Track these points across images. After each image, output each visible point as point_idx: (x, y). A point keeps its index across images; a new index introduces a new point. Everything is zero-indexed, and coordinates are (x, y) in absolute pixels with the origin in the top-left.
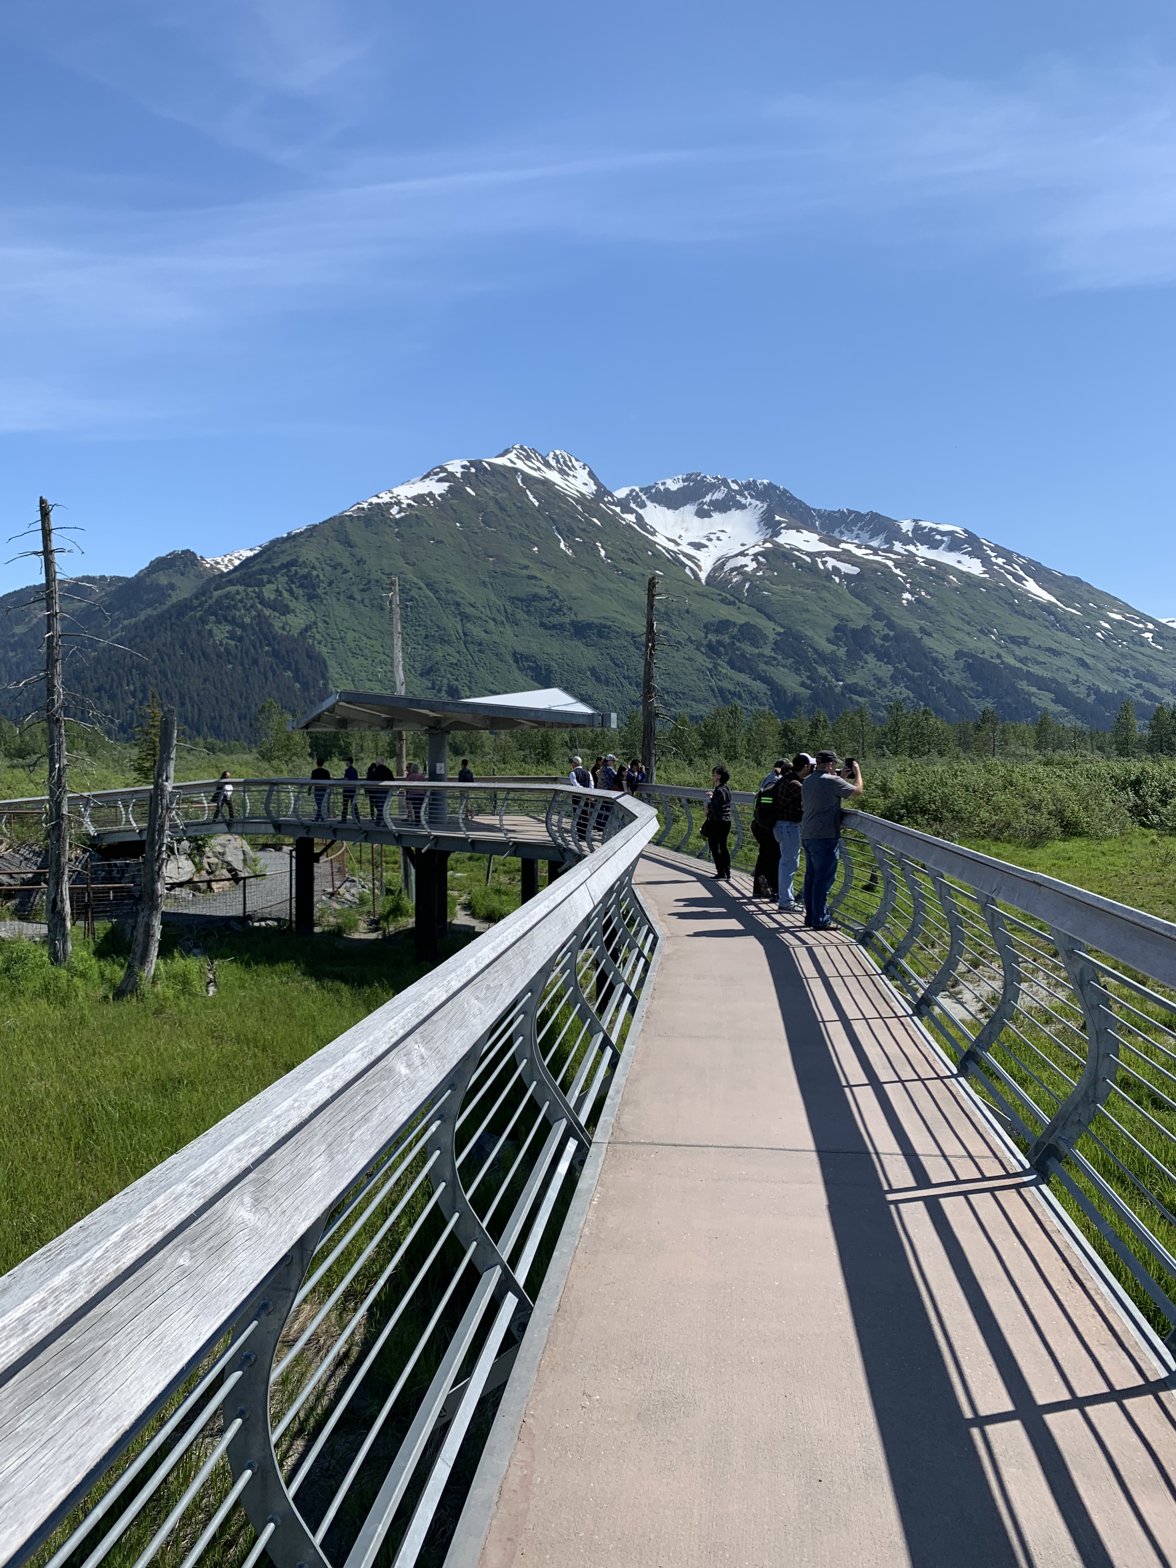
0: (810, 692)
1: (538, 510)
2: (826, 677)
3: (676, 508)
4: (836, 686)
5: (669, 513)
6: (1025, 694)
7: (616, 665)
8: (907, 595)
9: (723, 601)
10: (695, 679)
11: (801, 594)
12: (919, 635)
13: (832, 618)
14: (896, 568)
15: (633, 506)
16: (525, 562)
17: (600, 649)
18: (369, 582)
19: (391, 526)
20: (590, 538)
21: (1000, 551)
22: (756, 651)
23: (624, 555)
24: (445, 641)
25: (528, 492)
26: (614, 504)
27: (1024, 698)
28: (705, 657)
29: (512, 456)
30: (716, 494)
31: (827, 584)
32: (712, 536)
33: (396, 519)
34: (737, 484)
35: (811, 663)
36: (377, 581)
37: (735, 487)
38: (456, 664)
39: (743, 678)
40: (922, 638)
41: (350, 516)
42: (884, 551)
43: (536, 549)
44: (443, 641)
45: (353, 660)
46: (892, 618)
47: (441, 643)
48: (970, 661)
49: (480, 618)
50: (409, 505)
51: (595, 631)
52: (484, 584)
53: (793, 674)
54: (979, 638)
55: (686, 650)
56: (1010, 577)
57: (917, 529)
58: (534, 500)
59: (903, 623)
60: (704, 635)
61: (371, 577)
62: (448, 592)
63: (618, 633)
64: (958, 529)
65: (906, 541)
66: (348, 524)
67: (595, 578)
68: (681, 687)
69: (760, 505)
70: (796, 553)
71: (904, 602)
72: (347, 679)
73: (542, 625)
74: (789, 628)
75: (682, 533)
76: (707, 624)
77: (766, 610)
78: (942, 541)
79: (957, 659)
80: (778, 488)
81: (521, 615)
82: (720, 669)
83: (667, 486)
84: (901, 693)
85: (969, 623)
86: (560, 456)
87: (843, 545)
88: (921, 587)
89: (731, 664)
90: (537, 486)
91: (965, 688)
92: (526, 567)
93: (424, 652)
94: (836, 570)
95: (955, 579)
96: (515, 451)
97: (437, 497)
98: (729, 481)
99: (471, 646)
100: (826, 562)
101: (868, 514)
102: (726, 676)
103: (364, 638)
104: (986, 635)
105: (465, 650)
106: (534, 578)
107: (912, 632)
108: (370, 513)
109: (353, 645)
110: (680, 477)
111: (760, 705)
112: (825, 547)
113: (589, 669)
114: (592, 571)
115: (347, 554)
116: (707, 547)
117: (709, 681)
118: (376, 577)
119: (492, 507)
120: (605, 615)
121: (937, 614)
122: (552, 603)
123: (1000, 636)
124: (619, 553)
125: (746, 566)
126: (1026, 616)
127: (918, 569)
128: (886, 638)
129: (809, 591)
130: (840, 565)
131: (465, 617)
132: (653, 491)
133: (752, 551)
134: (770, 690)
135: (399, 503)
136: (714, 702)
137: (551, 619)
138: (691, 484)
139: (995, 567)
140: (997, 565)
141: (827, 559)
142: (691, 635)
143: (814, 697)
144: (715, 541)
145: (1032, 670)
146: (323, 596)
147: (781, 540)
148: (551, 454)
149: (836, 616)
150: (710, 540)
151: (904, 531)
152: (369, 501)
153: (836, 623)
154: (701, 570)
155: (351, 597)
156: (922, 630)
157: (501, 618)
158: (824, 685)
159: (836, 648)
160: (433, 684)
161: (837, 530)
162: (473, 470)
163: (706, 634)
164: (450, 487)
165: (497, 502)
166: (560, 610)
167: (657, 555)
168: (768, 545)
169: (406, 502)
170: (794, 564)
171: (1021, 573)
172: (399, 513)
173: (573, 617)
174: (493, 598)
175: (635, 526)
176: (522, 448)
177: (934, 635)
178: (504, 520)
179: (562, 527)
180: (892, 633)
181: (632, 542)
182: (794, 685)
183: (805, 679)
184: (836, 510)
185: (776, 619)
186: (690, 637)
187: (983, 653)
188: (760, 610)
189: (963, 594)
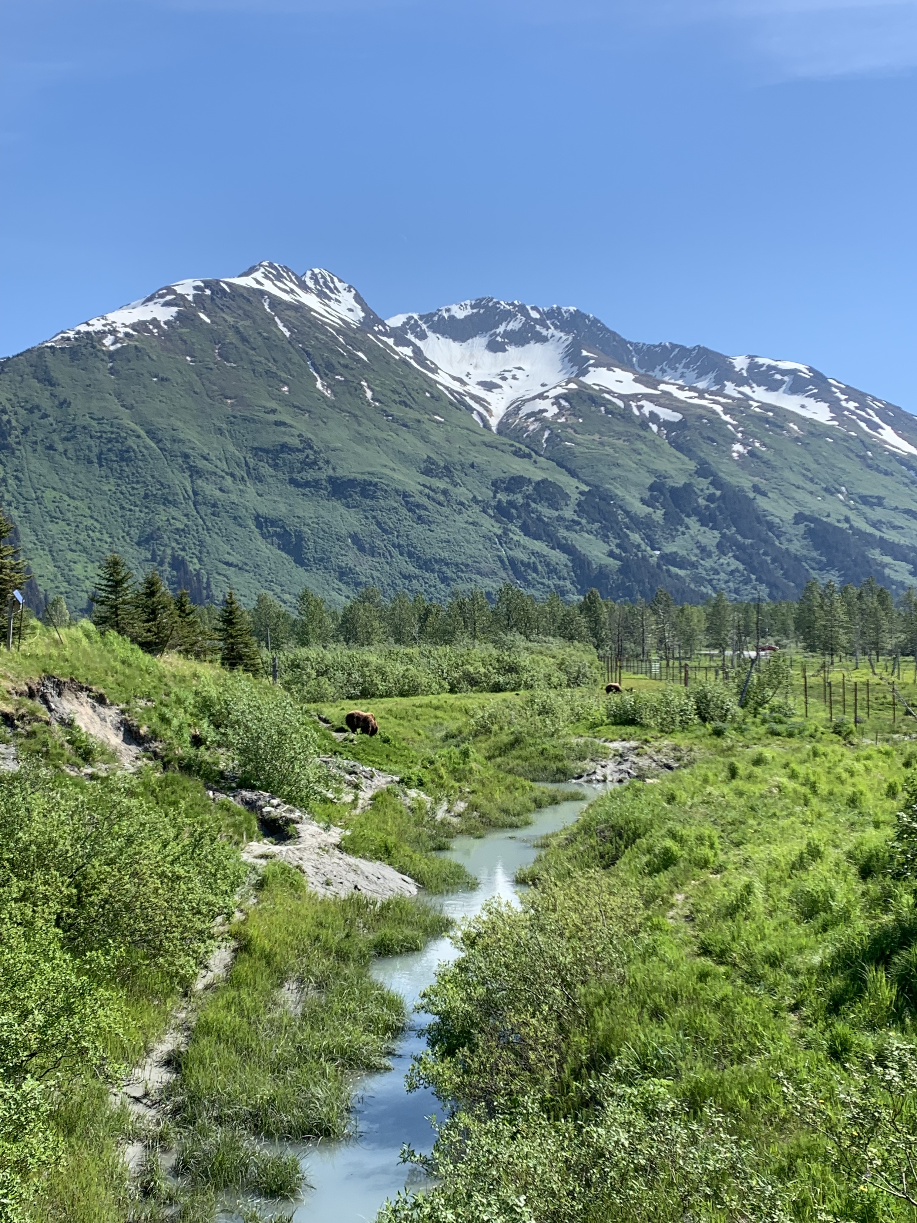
0: (619, 563)
1: (290, 341)
2: (639, 546)
3: (463, 340)
4: (651, 556)
5: (455, 346)
6: (878, 564)
7: (384, 531)
8: (737, 447)
9: (517, 453)
10: (481, 547)
11: (612, 446)
12: (751, 495)
13: (647, 475)
14: (726, 414)
15: (411, 337)
16: (273, 405)
17: (365, 511)
18: (75, 428)
19: (102, 360)
20: (354, 376)
21: (852, 393)
22: (556, 514)
23: (396, 397)
24: (170, 502)
25: (277, 319)
26: (385, 334)
27: (876, 571)
28: (493, 521)
29: (258, 275)
30: (512, 323)
31: (642, 433)
32: (507, 375)
33: (110, 351)
34: (538, 311)
35: (621, 529)
36: (84, 428)
37: (535, 315)
38: (183, 530)
39: (539, 546)
40: (754, 499)
41: (52, 347)
42: (712, 393)
43: (286, 389)
44: (166, 502)
45: (51, 526)
46: (721, 474)
47: (164, 504)
48: (812, 525)
49: (215, 474)
50: (127, 334)
51: (358, 490)
52: (220, 431)
53: (602, 543)
54: (823, 498)
55: (470, 513)
56: (863, 425)
57: (753, 367)
58: (284, 330)
59: (733, 481)
60: (492, 495)
61: (76, 422)
62: (174, 441)
63: (386, 491)
64: (802, 367)
65: (740, 381)
66: (48, 357)
67: (359, 425)
68: (463, 557)
69: (564, 338)
70: (607, 396)
71: (735, 455)
72: (44, 550)
73: (292, 481)
74: (597, 487)
75: (471, 370)
76: (497, 480)
77: (569, 465)
78: (782, 382)
79: (796, 523)
80: (588, 317)
81: (266, 470)
82: (511, 535)
83: (453, 313)
84: (728, 564)
85: (811, 480)
86: (319, 276)
87: (662, 387)
88: (755, 437)
89: (526, 530)
90: (288, 312)
91: (806, 558)
92: (274, 411)
93: (143, 515)
94: (654, 417)
95: (796, 428)
96: (262, 270)
97: (162, 324)
98: (528, 307)
99: (203, 509)
100: (642, 407)
101: (694, 349)
102: (518, 544)
103: (66, 498)
104: (832, 494)
105: (195, 513)
106: (283, 424)
107: (743, 491)
108: (76, 344)
109: (51, 507)
110: (468, 302)
111: (559, 578)
112: (641, 389)
113: (350, 536)
114: (355, 416)
115: (47, 393)
116: (501, 387)
117: (498, 549)
118: (85, 423)
119: (232, 337)
120: (371, 470)
121: (774, 468)
122: (305, 454)
123: (850, 495)
124: (390, 394)
125: (545, 411)
126: (880, 472)
127: (750, 415)
128: (711, 498)
129: (621, 441)
130: (658, 410)
131: (195, 472)
132: (436, 318)
133: (552, 393)
134: (572, 561)
135: (114, 332)
136: (504, 575)
137: (303, 474)
138: (482, 311)
139: (846, 413)
140: (848, 410)
141: (643, 402)
142: (476, 493)
143: (624, 570)
144: (510, 381)
145: (886, 536)
146: (14, 446)
147: (590, 379)
148: (309, 273)
149: (652, 472)
150: (504, 379)
151: (737, 369)
152: (77, 328)
153: (650, 480)
154: (491, 415)
155: (51, 448)
156: (756, 489)
157: (240, 472)
158: (636, 555)
159: (650, 510)
160: (154, 555)
161: (659, 368)
162: (208, 292)
163: (495, 492)
164: (178, 312)
165: (238, 332)
166: (315, 463)
167: (437, 397)
168: (572, 386)
169: (123, 330)
170: (602, 409)
171: (876, 419)
172: (113, 344)
173: (331, 472)
174: (231, 448)
175: (412, 362)
176: (271, 265)
177: (770, 495)
178: (247, 353)
179: (319, 362)
180: (718, 493)
181: (405, 381)
182: (601, 555)
183: (613, 547)
184: (657, 343)
185: (580, 475)
186: (475, 497)
187: (828, 516)
188: (560, 465)
189: (806, 445)
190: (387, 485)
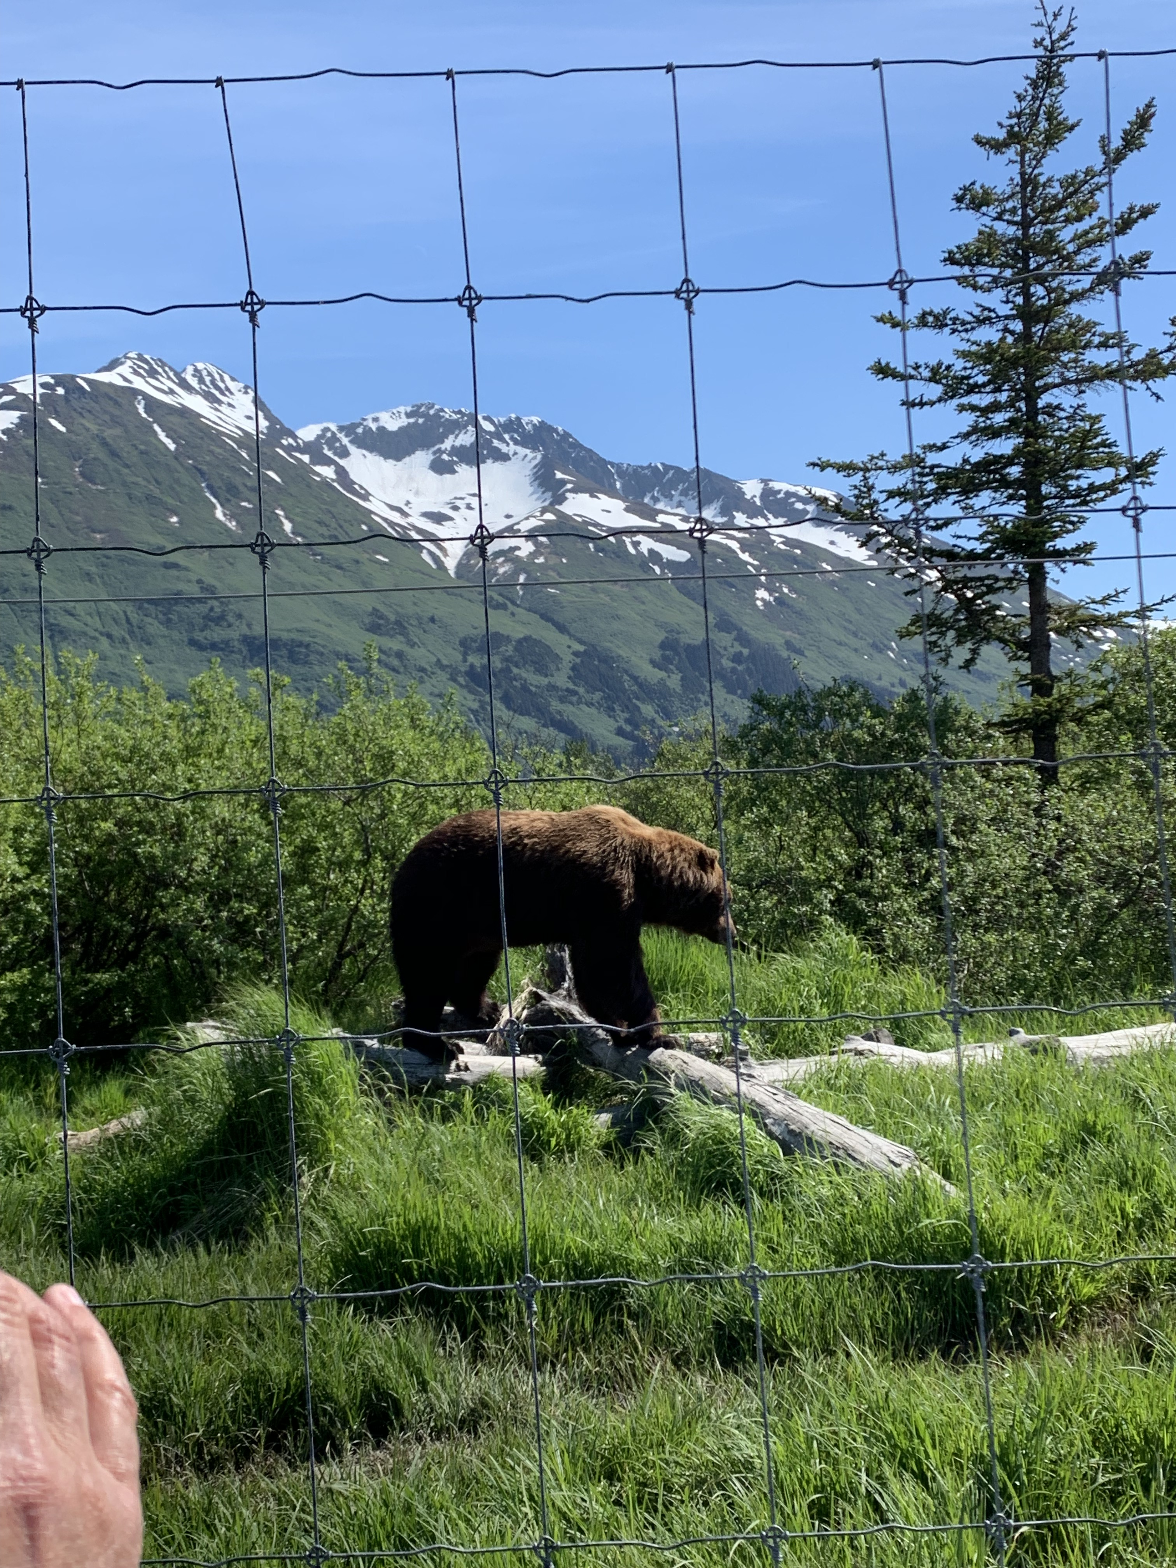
0: (631, 743)
1: (176, 456)
2: (653, 720)
3: (398, 457)
5: (388, 465)
8: (761, 594)
11: (605, 592)
12: (785, 654)
13: (656, 629)
14: (743, 551)
15: (329, 453)
16: (159, 540)
20: (265, 502)
22: (545, 681)
23: (324, 530)
25: (156, 427)
26: (298, 449)
28: (465, 692)
29: (125, 369)
30: (461, 436)
31: (643, 576)
32: (458, 503)
34: (492, 422)
35: (629, 699)
37: (488, 427)
39: (527, 723)
40: (789, 658)
42: (723, 526)
43: (174, 519)
46: (745, 628)
49: (85, 634)
51: (284, 652)
53: (606, 718)
54: (871, 656)
55: (434, 681)
57: (768, 493)
58: (167, 441)
59: (760, 636)
60: (460, 657)
62: (26, 590)
63: (322, 654)
64: (827, 494)
65: (753, 511)
67: (278, 567)
69: (531, 455)
70: (591, 528)
71: (759, 603)
73: (193, 643)
74: (591, 645)
75: (412, 497)
76: (465, 639)
77: (555, 618)
78: (806, 512)
80: (556, 431)
81: (154, 627)
83: (382, 423)
85: (855, 635)
86: (204, 373)
87: (661, 518)
88: (782, 581)
89: (507, 700)
90: (171, 419)
94: (654, 556)
95: (830, 568)
96: (129, 363)
97: (1, 434)
98: (479, 417)
100: (639, 543)
101: (693, 471)
104: (880, 651)
106: (175, 566)
107: (774, 649)
110: (402, 409)
112: (636, 521)
116: (451, 519)
119: (97, 451)
120: (299, 625)
121: (809, 620)
122: (208, 606)
123: (902, 654)
124: (315, 526)
125: (518, 548)
127: (774, 554)
128: (737, 658)
129: (618, 587)
130: (659, 547)
132: (360, 430)
133: (524, 526)
137: (207, 633)
138: (421, 421)
141: (639, 538)
142: (440, 656)
144: (464, 511)
147: (566, 507)
148: (190, 369)
149: (662, 626)
150: (456, 508)
151: (748, 497)
153: (661, 636)
154: (446, 555)
156: (789, 645)
157: (120, 632)
158: (651, 733)
159: (663, 674)
161: (650, 495)
162: (60, 391)
163: (465, 655)
164: (21, 418)
165: (104, 443)
166: (222, 618)
167: (377, 534)
168: (549, 516)
170: (590, 545)
173: (245, 630)
175: (336, 485)
176: (141, 358)
177: (807, 653)
178: (118, 472)
179: (217, 483)
180: (746, 652)
181: (333, 510)
182: (606, 733)
183: (622, 723)
184: (645, 464)
185: (572, 631)
186: (439, 660)
187: (880, 678)
188: (545, 617)
189: (843, 591)
190: (324, 646)
